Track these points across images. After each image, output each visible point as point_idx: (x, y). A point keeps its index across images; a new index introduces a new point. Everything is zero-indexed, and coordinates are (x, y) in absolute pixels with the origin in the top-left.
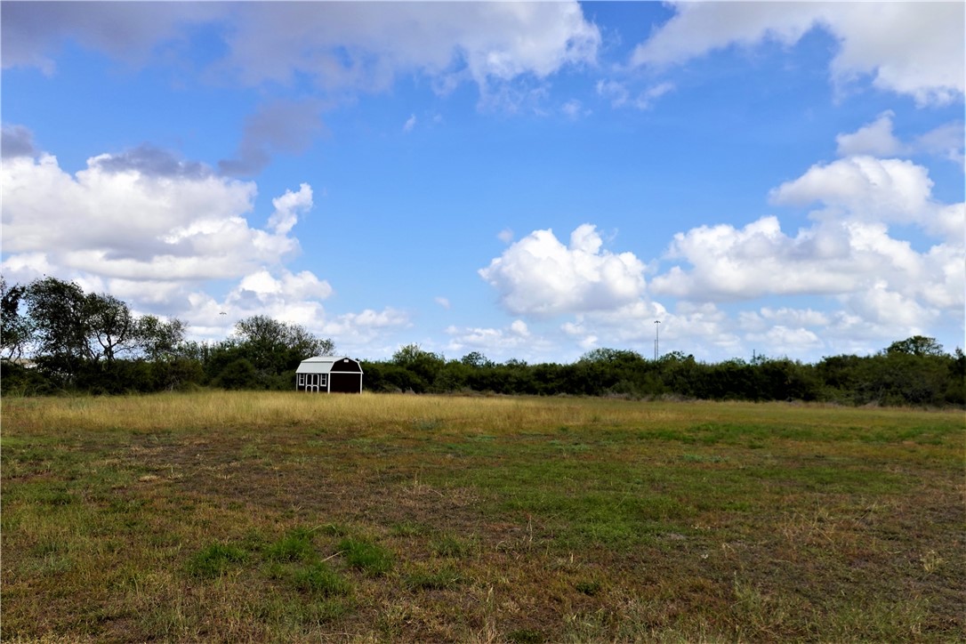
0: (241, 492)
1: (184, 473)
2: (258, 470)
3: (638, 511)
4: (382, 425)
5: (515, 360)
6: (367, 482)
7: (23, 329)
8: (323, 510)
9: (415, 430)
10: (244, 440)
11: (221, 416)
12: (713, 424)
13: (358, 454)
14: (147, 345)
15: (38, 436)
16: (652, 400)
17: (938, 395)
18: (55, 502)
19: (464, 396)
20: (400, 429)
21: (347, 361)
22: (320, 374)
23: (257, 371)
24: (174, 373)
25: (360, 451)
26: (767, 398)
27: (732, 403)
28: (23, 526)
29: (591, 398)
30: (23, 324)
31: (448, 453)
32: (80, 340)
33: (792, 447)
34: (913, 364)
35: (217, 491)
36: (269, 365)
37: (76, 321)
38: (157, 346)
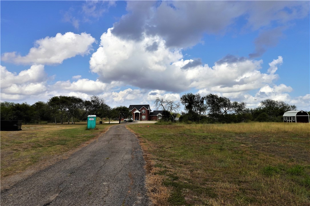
0: (272, 152)
1: (253, 145)
2: (277, 146)
7: (205, 107)
10: (269, 136)
11: (260, 129)
14: (235, 110)
15: (212, 133)
18: (220, 149)
23: (269, 116)
24: (243, 117)
28: (214, 155)
30: (205, 106)
32: (218, 109)
35: (264, 151)
36: (273, 114)
37: (217, 104)
38: (238, 110)
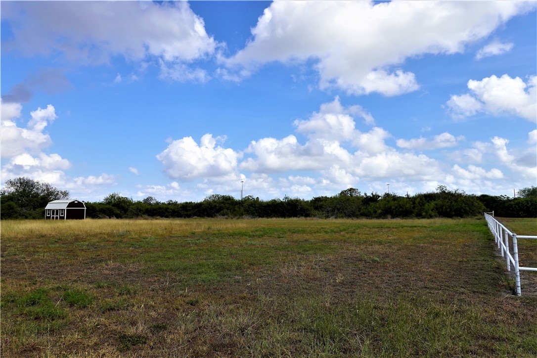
0: (4, 274)
2: (17, 261)
3: (223, 268)
4: (96, 235)
5: (171, 201)
6: (83, 263)
8: (55, 279)
9: (114, 237)
10: (9, 246)
12: (263, 228)
13: (79, 250)
16: (238, 219)
17: (358, 213)
19: (144, 219)
20: (106, 237)
21: (77, 202)
22: (60, 210)
23: (19, 209)
25: (81, 248)
26: (289, 216)
27: (274, 219)
29: (209, 219)
31: (130, 247)
33: (296, 237)
34: (348, 200)
36: (28, 205)
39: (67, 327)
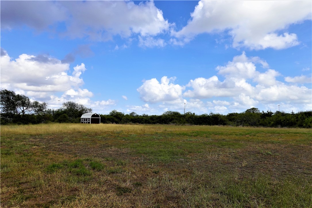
0: (62, 151)
1: (46, 146)
2: (68, 145)
3: (174, 153)
4: (105, 132)
5: (145, 114)
6: (99, 147)
8: (86, 155)
9: (114, 133)
10: (64, 137)
11: (58, 130)
12: (197, 131)
13: (97, 140)
14: (35, 110)
16: (182, 125)
17: (258, 123)
18: (6, 154)
19: (130, 124)
20: (110, 133)
21: (96, 115)
22: (88, 118)
23: (69, 118)
24: (43, 118)
25: (98, 139)
26: (213, 125)
27: (204, 126)
29: (166, 125)
31: (123, 139)
32: (14, 108)
33: (217, 137)
34: (251, 115)
35: (55, 150)
36: (73, 116)
37: (13, 103)
38: (38, 110)
39: (91, 180)
